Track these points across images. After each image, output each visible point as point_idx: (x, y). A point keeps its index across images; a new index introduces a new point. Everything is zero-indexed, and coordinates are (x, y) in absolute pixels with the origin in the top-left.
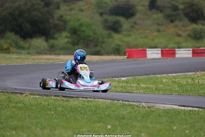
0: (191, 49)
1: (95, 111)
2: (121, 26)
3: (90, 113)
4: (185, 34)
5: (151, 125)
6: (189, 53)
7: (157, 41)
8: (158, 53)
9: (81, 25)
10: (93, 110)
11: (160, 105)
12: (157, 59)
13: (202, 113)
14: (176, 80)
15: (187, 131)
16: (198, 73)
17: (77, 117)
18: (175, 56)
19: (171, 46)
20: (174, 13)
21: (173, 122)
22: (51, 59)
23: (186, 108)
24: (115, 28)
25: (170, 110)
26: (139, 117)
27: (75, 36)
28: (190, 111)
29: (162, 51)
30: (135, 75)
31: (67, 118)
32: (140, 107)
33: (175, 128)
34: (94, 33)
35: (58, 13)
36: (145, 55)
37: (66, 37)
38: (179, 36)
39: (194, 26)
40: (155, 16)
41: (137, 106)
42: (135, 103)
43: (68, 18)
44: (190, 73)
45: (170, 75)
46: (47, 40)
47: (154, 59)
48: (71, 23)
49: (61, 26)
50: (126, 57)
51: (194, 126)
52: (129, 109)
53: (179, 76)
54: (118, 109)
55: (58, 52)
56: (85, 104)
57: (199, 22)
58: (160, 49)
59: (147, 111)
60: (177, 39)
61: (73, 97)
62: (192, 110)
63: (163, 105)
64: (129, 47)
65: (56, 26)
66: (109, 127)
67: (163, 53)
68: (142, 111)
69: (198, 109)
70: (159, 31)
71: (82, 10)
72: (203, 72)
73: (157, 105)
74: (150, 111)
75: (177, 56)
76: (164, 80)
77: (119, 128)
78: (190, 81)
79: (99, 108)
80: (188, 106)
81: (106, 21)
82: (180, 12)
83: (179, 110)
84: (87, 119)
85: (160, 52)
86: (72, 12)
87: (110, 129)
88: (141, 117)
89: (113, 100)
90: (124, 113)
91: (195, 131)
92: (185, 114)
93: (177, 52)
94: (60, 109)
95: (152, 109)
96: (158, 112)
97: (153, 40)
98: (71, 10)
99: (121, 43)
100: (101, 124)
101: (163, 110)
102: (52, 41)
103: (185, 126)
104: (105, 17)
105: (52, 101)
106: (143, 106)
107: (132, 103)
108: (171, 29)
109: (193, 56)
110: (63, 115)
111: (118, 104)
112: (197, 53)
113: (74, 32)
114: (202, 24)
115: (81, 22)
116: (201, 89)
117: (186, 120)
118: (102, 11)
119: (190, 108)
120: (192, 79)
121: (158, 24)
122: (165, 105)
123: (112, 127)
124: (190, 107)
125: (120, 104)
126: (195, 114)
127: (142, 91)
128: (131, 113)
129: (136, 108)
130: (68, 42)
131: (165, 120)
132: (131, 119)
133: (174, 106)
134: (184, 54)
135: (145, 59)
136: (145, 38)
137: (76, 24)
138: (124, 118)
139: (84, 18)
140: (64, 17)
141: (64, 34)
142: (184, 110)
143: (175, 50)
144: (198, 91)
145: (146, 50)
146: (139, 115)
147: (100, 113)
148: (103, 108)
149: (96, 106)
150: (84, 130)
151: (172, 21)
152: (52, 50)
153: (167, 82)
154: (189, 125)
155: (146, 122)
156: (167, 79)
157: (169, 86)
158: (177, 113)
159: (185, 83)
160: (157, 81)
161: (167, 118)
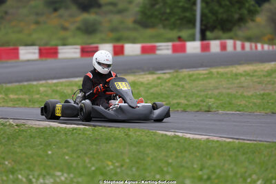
4: (73, 27)
5: (18, 150)
6: (75, 53)
7: (35, 36)
8: (34, 53)
11: (34, 122)
12: (33, 60)
13: (88, 133)
14: (58, 88)
15: (67, 157)
18: (57, 56)
19: (53, 42)
21: (50, 145)
23: (68, 126)
25: (46, 128)
26: (4, 138)
28: (74, 129)
29: (40, 50)
32: (6, 125)
33: (50, 152)
36: (14, 54)
38: (65, 29)
39: (85, 16)
40: (33, 3)
41: (3, 124)
45: (50, 81)
47: (28, 61)
51: (76, 150)
53: (62, 83)
57: (93, 10)
58: (37, 48)
59: (15, 130)
60: (63, 34)
62: (76, 129)
63: (38, 122)
68: (8, 130)
69: (83, 127)
70: (37, 23)
73: (30, 122)
74: (19, 130)
75: (60, 56)
76: (41, 89)
83: (59, 129)
85: (37, 51)
88: (6, 139)
91: (79, 157)
92: (66, 134)
93: (60, 51)
95: (23, 128)
96: (29, 131)
97: (30, 35)
101: (37, 128)
103: (65, 150)
108: (54, 20)
109: (82, 55)
112: (88, 52)
114: (96, 13)
117: (67, 142)
121: (37, 14)
126: (79, 134)
127: (11, 104)
131: (38, 143)
135: (17, 60)
136: (20, 32)
142: (66, 128)
143: (57, 49)
145: (17, 49)
146: (4, 136)
151: (56, 10)
153: (45, 91)
154: (70, 149)
155: (13, 145)
156: (45, 87)
157: (47, 96)
158: (56, 132)
159: (70, 92)
160: (32, 90)
161: (42, 140)
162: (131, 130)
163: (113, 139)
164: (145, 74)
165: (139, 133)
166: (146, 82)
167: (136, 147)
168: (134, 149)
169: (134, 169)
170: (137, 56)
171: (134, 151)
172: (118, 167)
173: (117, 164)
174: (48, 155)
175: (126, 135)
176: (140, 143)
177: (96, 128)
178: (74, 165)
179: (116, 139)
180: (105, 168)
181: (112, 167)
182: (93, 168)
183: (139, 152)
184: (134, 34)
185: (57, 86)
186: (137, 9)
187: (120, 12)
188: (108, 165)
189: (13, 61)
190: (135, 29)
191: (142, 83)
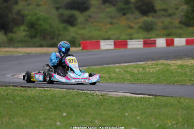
0: (142, 40)
1: (52, 100)
2: (76, 20)
3: (47, 102)
4: (136, 26)
5: (104, 112)
6: (140, 44)
7: (110, 33)
8: (111, 45)
9: (38, 19)
10: (49, 98)
11: (113, 93)
12: (110, 50)
13: (152, 100)
14: (128, 69)
15: (138, 118)
16: (149, 63)
17: (34, 105)
18: (127, 47)
19: (123, 37)
20: (126, 6)
21: (125, 109)
22: (10, 52)
23: (137, 96)
24: (70, 21)
25: (122, 97)
26: (93, 104)
27: (33, 30)
28: (141, 98)
29: (115, 42)
30: (90, 66)
31: (25, 107)
32: (94, 95)
33: (127, 114)
34: (51, 27)
35: (16, 8)
36: (97, 45)
37: (24, 30)
38: (131, 28)
39: (145, 18)
40: (108, 10)
41: (91, 94)
42: (89, 92)
43: (26, 12)
44: (142, 63)
45: (122, 64)
46: (6, 34)
47: (107, 50)
48: (29, 17)
49: (19, 20)
50: (81, 48)
51: (144, 113)
52: (84, 98)
53: (130, 66)
54: (73, 97)
55: (16, 45)
56: (42, 94)
57: (150, 14)
58: (113, 41)
59: (101, 99)
60: (129, 31)
61: (31, 87)
62: (143, 98)
63: (116, 93)
64: (84, 39)
65: (14, 20)
66: (65, 114)
67: (116, 45)
68: (95, 99)
69: (148, 96)
70: (112, 23)
71: (39, 5)
72: (153, 62)
73: (110, 93)
74: (103, 99)
75: (129, 47)
76: (116, 70)
77: (74, 115)
78: (141, 70)
79: (55, 97)
80: (139, 94)
81: (62, 15)
82: (132, 5)
83: (131, 98)
84: (43, 107)
85: (113, 43)
86: (30, 7)
87: (65, 117)
88: (95, 105)
89: (68, 89)
90: (78, 101)
91: (146, 117)
92: (136, 101)
93: (129, 43)
94: (18, 98)
95: (106, 97)
96: (110, 99)
97: (106, 32)
98: (28, 5)
99: (76, 36)
100: (57, 112)
101: (116, 97)
102: (10, 35)
103: (137, 113)
104: (61, 11)
105: (11, 91)
106: (96, 94)
107: (86, 92)
108: (123, 22)
109: (144, 46)
110: (21, 104)
111: (73, 93)
112: (148, 44)
113: (32, 25)
114: (153, 17)
115: (38, 16)
116: (152, 77)
117: (137, 107)
118: (58, 6)
119: (141, 96)
120: (143, 68)
121: (111, 17)
122: (118, 93)
123: (67, 115)
124: (141, 94)
125: (75, 93)
126: (146, 101)
128: (85, 101)
129: (90, 96)
130: (26, 36)
131: (117, 107)
132: (85, 106)
133: (126, 94)
134: (136, 44)
135: (99, 50)
136: (100, 30)
137: (34, 18)
138: (79, 106)
139: (41, 12)
140: (22, 12)
141: (22, 28)
142: (136, 97)
143: (127, 42)
144: (149, 79)
145: (99, 42)
146: (93, 103)
147: (56, 102)
148: (59, 97)
149: (52, 95)
150: (41, 118)
151: (124, 14)
152: (11, 43)
153: (120, 71)
154: (140, 112)
155: (100, 109)
156: (120, 68)
157: (121, 75)
158: (129, 100)
159: (136, 72)
160: (110, 71)
161: (120, 106)
162: (182, 98)
163: (169, 105)
164: (190, 59)
165: (188, 101)
166: (190, 65)
167: (186, 110)
168: (185, 112)
169: (186, 126)
170: (183, 46)
171: (185, 114)
172: (174, 124)
173: (173, 122)
174: (125, 116)
175: (179, 102)
176: (189, 108)
177: (157, 97)
178: (144, 122)
179: (172, 105)
180: (165, 125)
181: (170, 124)
182: (157, 125)
183: (188, 114)
184: (180, 31)
185: (128, 68)
186: (182, 14)
187: (170, 15)
188: (168, 123)
189: (96, 50)
190: (180, 28)
191: (187, 66)
